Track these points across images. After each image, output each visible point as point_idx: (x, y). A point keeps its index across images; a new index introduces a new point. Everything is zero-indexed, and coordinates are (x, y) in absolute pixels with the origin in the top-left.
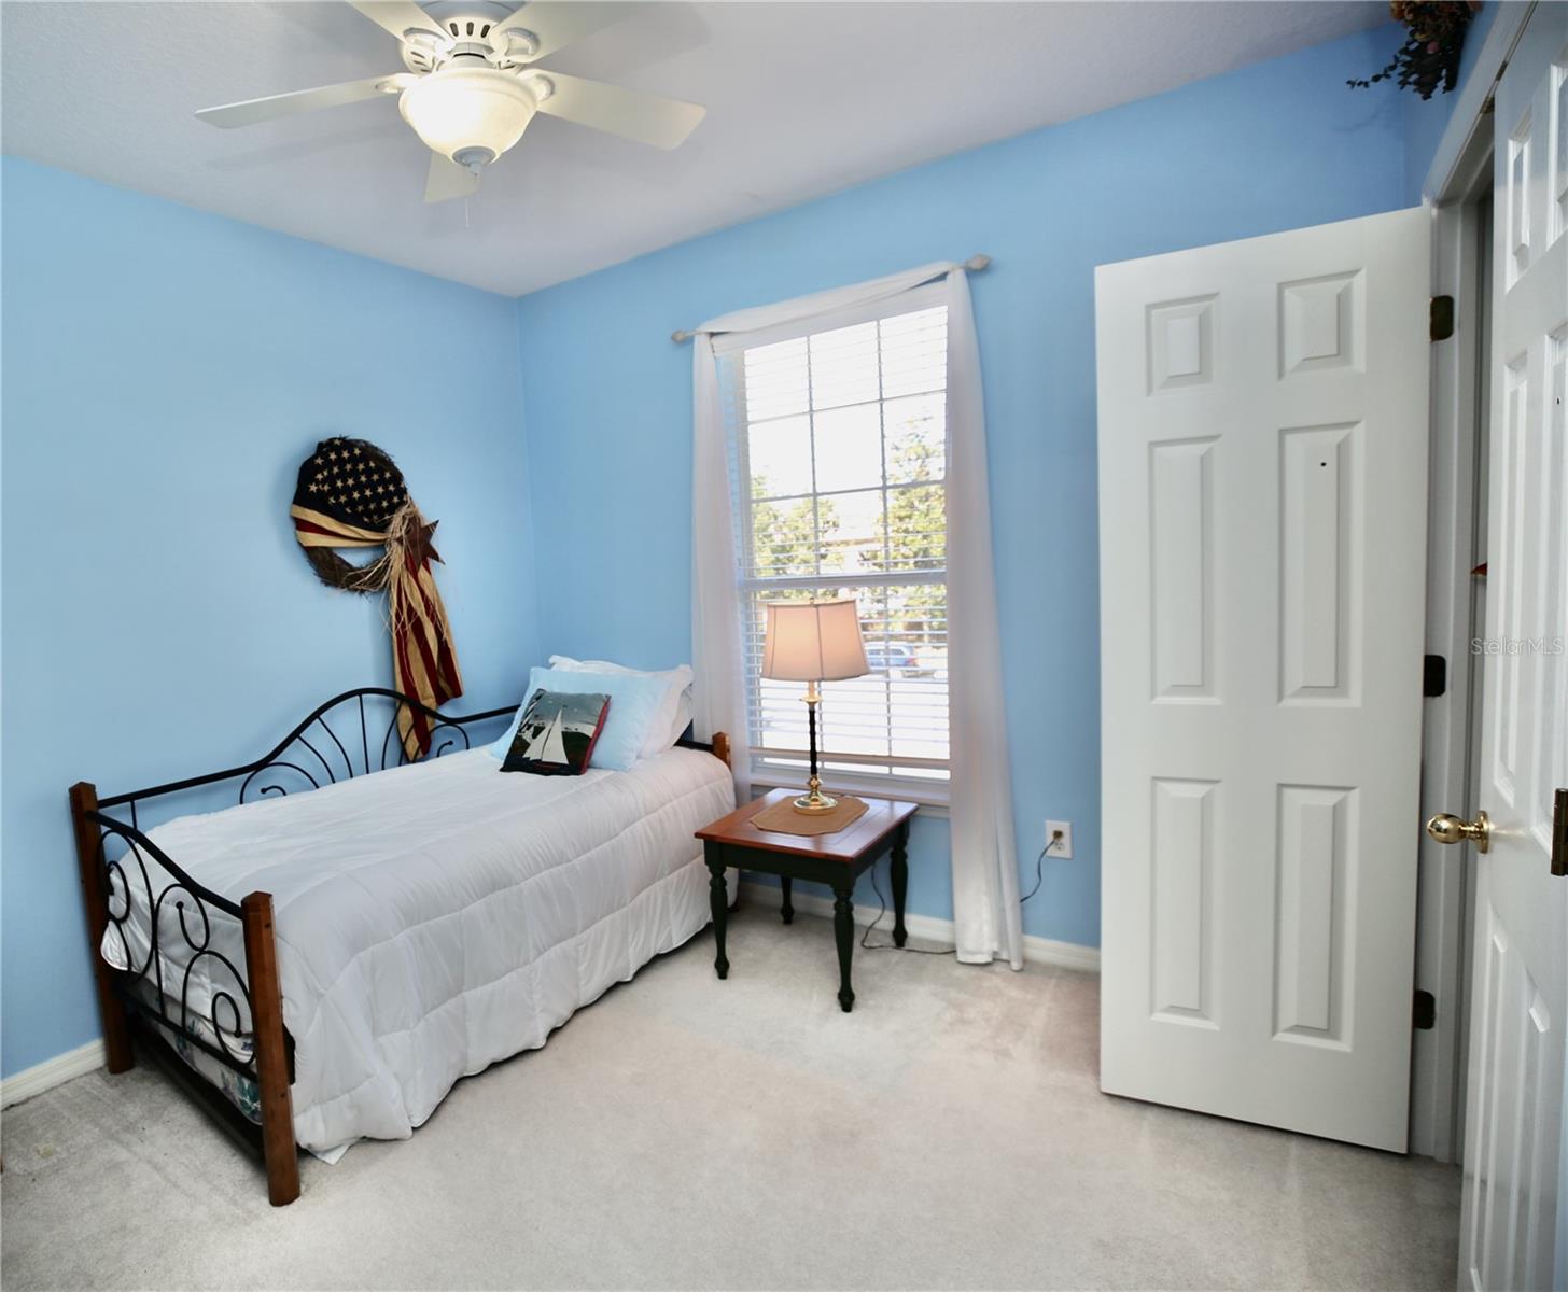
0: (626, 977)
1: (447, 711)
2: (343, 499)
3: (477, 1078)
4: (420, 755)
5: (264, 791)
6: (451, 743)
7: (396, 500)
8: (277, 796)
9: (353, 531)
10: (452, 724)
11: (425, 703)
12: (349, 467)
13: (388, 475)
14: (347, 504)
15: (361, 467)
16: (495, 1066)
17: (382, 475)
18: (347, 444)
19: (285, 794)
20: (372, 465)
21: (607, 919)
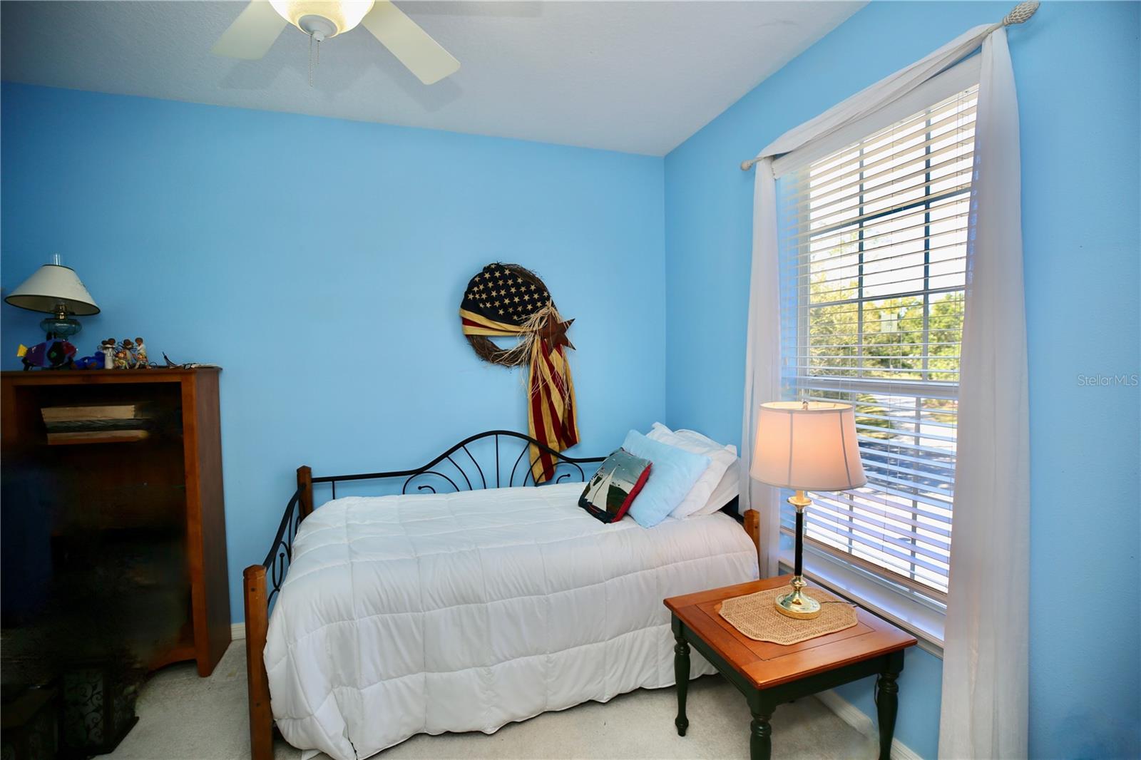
0: (602, 699)
1: (569, 453)
2: (497, 304)
3: (433, 738)
4: (543, 479)
5: (420, 488)
6: (569, 475)
7: (539, 304)
8: (429, 493)
9: (499, 325)
10: (571, 463)
11: (550, 446)
12: (501, 282)
13: (533, 287)
14: (500, 307)
15: (510, 282)
16: (448, 734)
17: (528, 287)
18: (499, 267)
19: (435, 492)
20: (520, 280)
21: (584, 648)
